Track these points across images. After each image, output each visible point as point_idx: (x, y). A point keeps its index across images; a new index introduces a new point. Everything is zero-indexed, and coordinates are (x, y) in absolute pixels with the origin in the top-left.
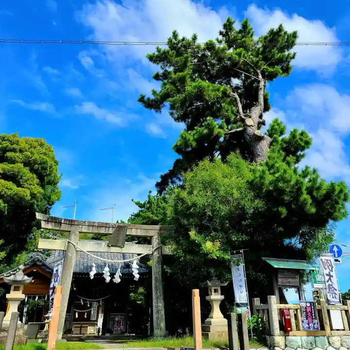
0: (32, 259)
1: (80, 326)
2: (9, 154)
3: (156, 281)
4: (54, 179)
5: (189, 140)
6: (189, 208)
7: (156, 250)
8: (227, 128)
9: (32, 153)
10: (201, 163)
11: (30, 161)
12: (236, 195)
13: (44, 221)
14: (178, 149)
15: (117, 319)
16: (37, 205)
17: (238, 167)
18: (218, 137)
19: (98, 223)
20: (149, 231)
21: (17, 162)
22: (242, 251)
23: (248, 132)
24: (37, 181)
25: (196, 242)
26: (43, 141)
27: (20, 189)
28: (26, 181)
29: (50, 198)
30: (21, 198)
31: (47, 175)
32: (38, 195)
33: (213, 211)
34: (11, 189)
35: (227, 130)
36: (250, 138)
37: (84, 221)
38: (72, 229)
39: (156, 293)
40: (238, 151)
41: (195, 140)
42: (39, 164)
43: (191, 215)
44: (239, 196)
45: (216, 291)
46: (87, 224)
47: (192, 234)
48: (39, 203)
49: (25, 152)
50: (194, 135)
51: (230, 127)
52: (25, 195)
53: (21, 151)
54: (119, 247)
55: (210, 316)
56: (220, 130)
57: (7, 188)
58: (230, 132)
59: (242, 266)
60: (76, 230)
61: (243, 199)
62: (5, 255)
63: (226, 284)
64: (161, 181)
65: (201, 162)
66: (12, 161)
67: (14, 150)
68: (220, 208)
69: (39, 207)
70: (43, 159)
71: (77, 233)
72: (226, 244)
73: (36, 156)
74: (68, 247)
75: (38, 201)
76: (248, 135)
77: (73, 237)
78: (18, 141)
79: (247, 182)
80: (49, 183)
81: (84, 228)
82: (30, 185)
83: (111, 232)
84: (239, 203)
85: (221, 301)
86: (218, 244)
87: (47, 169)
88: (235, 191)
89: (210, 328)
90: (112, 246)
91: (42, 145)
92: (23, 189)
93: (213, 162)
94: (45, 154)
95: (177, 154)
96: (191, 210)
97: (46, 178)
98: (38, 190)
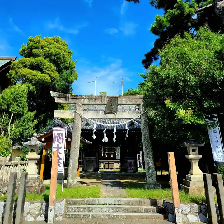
0: (54, 124)
1: (108, 163)
2: (34, 51)
3: (145, 139)
4: (70, 64)
5: (163, 21)
6: (163, 80)
7: (143, 115)
8: (198, 7)
9: (49, 48)
10: (172, 41)
11: (49, 54)
12: (205, 65)
13: (57, 97)
14: (154, 31)
15: (129, 162)
16: (58, 85)
17: (207, 39)
18: (189, 15)
19: (96, 96)
20: (137, 100)
21: (40, 56)
22: (216, 115)
23: (218, 6)
24: (54, 68)
25: (171, 109)
26: (58, 38)
27: (43, 74)
28: (46, 69)
29: (67, 79)
30: (43, 81)
31: (62, 63)
32: (56, 78)
33: (184, 81)
34: (36, 76)
35: (198, 8)
36: (220, 11)
37: (85, 95)
38: (77, 101)
39: (146, 150)
40: (206, 25)
41: (168, 21)
42: (54, 56)
43: (166, 86)
44: (207, 66)
45: (194, 151)
46: (87, 97)
47: (167, 102)
48: (59, 83)
49: (45, 48)
50: (167, 17)
51: (200, 4)
52: (46, 79)
53: (42, 48)
54: (113, 114)
55: (190, 172)
56: (190, 9)
57: (33, 75)
58: (201, 9)
59: (217, 128)
60: (79, 102)
61: (211, 69)
62: (37, 122)
63: (203, 145)
64: (146, 59)
65: (172, 39)
66: (37, 55)
67: (37, 48)
68: (190, 78)
69: (60, 86)
70: (57, 51)
71: (81, 105)
72: (199, 110)
73: (52, 50)
74: (75, 115)
75: (58, 82)
76: (218, 9)
77: (78, 108)
78: (39, 41)
79: (216, 52)
80: (66, 68)
81: (85, 101)
82: (49, 71)
83: (106, 103)
84: (207, 73)
85: (199, 159)
86: (191, 111)
87: (60, 59)
88: (203, 62)
89: (190, 183)
90: (108, 113)
91: (57, 41)
92: (45, 75)
93: (183, 38)
94: (58, 48)
95: (154, 35)
96: (165, 82)
97: (61, 65)
98: (56, 74)
